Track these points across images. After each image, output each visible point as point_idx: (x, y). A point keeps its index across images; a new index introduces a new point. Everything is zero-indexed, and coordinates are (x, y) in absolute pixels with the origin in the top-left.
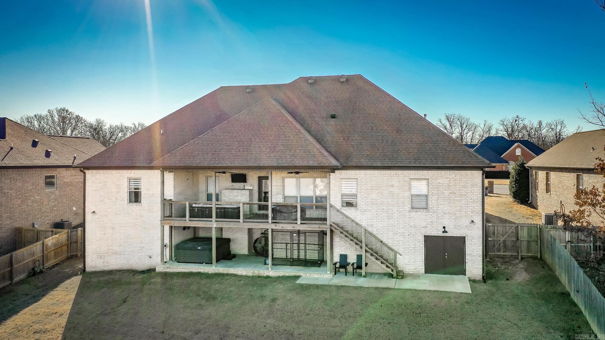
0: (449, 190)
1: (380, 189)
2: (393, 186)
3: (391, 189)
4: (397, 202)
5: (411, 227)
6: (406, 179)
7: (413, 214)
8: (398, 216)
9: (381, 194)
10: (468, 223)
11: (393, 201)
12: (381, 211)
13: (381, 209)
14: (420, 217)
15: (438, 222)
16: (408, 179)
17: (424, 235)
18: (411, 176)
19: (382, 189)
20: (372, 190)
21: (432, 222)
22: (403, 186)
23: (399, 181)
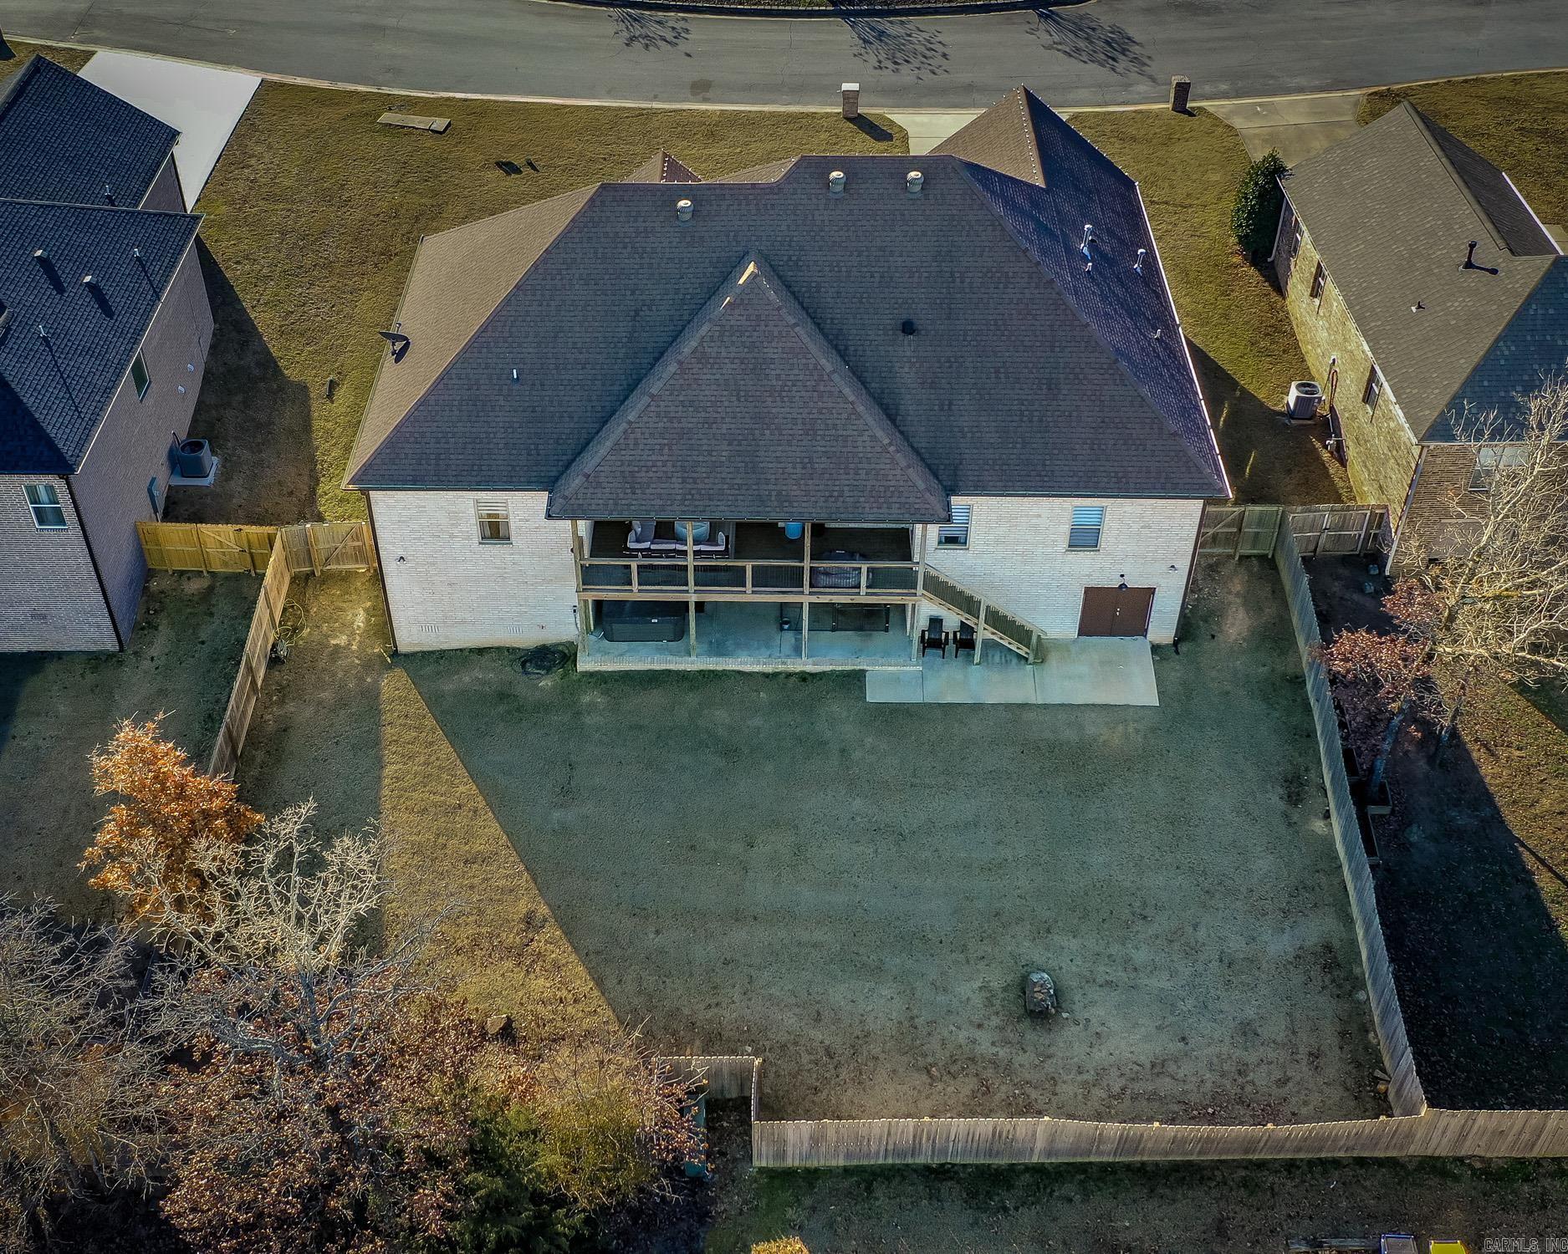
0: (1141, 522)
1: (1016, 521)
2: (1039, 516)
3: (1035, 521)
4: (1046, 541)
5: (1064, 574)
6: (1065, 506)
7: (1071, 556)
8: (1044, 561)
10: (1165, 568)
11: (1036, 538)
12: (1011, 553)
13: (1011, 550)
14: (1083, 559)
15: (1113, 568)
16: (1070, 507)
17: (1085, 586)
18: (1076, 501)
19: (1019, 521)
20: (999, 523)
21: (1103, 568)
22: (1059, 516)
23: (1051, 508)
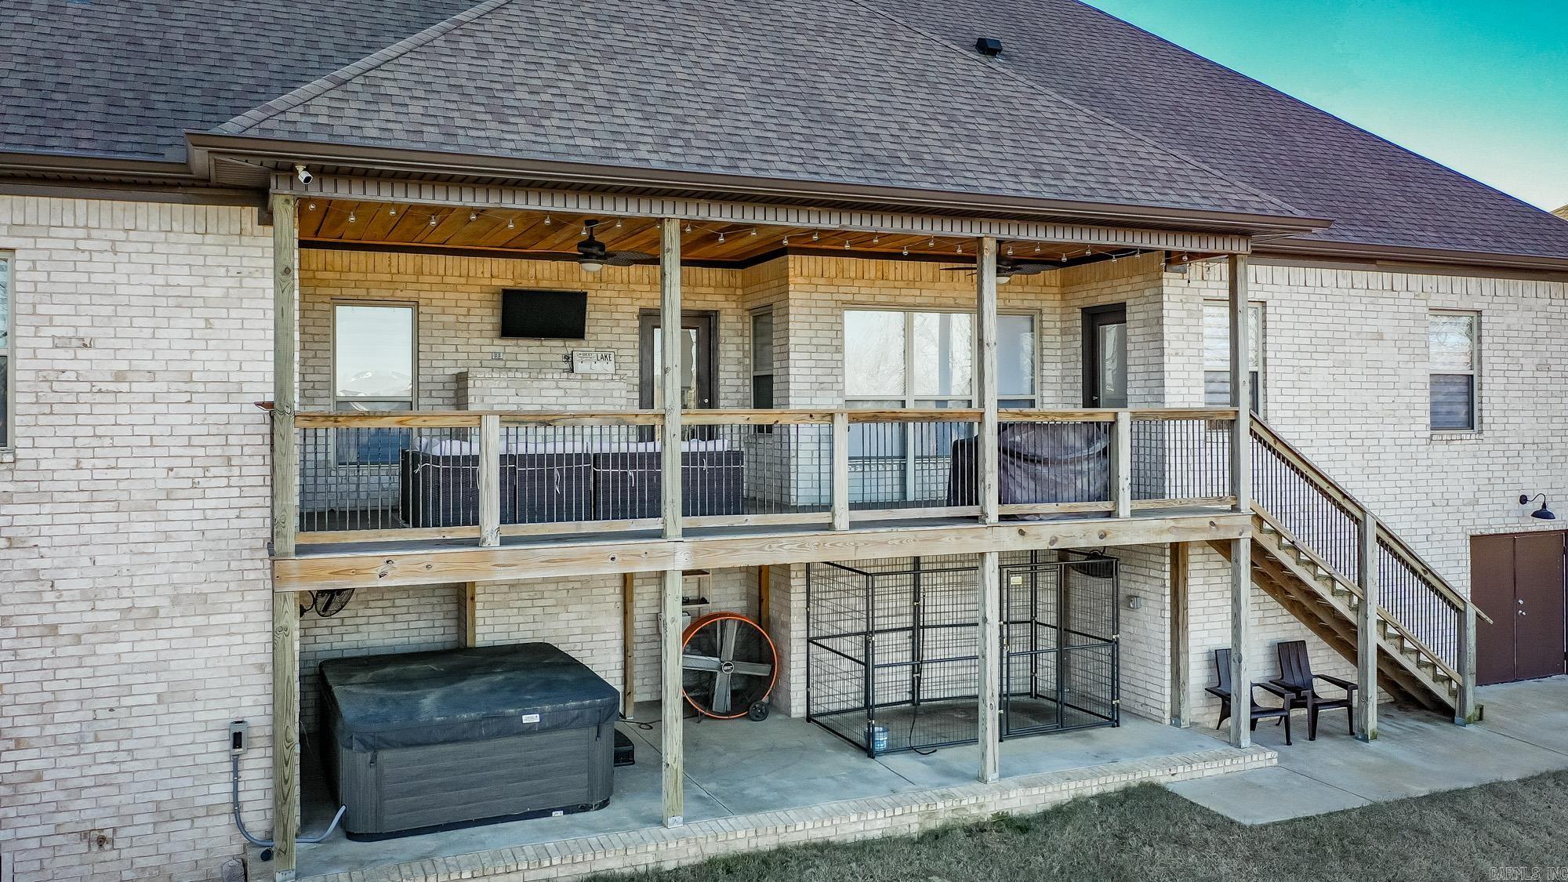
0: (1534, 354)
1: (1341, 349)
2: (1380, 337)
3: (1374, 351)
4: (1393, 406)
5: (1434, 505)
6: (1418, 310)
7: (1438, 451)
8: (1397, 463)
9: (1342, 371)
11: (1381, 400)
12: (1342, 442)
13: (1341, 435)
14: (1459, 462)
15: (1507, 480)
16: (1426, 310)
17: (1469, 533)
18: (1434, 296)
19: (1347, 349)
20: (1315, 356)
21: (1492, 481)
22: (1411, 337)
23: (1397, 316)
